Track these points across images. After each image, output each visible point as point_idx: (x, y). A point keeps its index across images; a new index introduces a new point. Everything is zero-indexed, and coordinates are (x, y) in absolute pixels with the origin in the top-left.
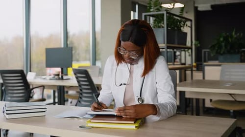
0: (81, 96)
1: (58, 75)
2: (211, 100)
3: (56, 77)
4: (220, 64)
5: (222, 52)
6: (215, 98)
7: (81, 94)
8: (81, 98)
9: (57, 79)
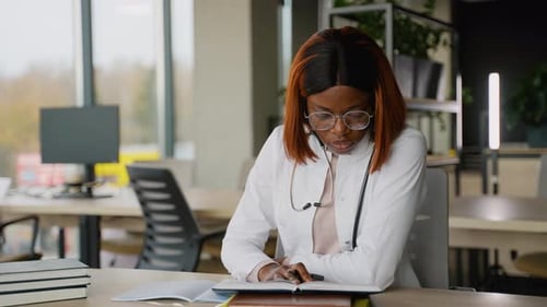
0: (149, 243)
1: (78, 185)
2: (514, 254)
3: (73, 191)
4: (534, 151)
5: (537, 119)
6: (524, 249)
7: (151, 238)
8: (150, 249)
9: (75, 197)
